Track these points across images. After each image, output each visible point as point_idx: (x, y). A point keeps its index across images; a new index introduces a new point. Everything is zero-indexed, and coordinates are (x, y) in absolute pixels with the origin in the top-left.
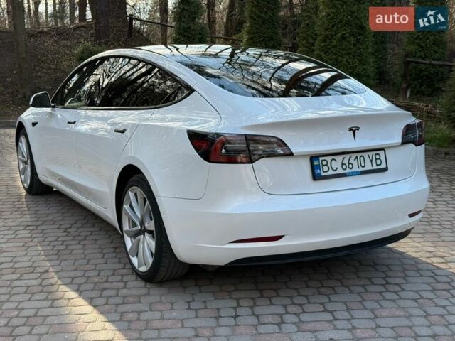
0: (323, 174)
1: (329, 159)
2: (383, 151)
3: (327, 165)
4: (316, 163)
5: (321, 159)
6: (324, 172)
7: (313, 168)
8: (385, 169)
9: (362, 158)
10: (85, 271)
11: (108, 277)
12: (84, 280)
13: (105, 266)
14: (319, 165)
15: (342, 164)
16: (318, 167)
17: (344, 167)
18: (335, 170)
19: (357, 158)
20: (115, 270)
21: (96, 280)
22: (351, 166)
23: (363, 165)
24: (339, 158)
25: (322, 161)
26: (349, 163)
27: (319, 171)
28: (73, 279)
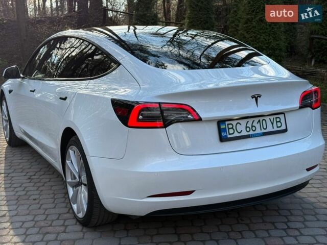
0: (229, 136)
1: (234, 123)
2: (283, 115)
3: (232, 128)
4: (222, 127)
5: (227, 123)
6: (230, 134)
7: (220, 131)
8: (286, 130)
9: (264, 122)
10: (35, 216)
11: (53, 221)
12: (32, 224)
13: (53, 211)
14: (226, 128)
15: (246, 127)
16: (225, 130)
17: (248, 129)
18: (240, 133)
19: (259, 121)
20: (60, 214)
21: (42, 224)
22: (254, 128)
23: (265, 127)
24: (243, 122)
25: (228, 124)
26: (252, 126)
27: (225, 134)
28: (23, 223)
